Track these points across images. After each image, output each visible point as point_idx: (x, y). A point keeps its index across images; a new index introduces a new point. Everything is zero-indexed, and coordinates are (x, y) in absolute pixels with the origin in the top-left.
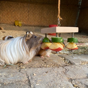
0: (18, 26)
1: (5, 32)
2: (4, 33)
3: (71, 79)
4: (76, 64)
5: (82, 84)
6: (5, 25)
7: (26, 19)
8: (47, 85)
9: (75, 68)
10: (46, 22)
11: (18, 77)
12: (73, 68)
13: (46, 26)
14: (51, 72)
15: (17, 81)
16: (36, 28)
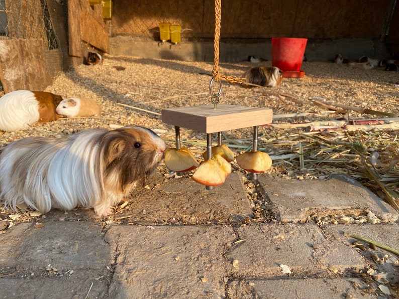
0: (169, 41)
1: (123, 69)
2: (121, 73)
3: (232, 275)
4: (286, 218)
5: (254, 295)
6: (130, 38)
7: (197, 14)
8: (151, 288)
9: (270, 234)
10: (265, 21)
11: (90, 254)
12: (262, 235)
13: (266, 36)
14: (188, 245)
15: (82, 267)
16: (228, 45)
